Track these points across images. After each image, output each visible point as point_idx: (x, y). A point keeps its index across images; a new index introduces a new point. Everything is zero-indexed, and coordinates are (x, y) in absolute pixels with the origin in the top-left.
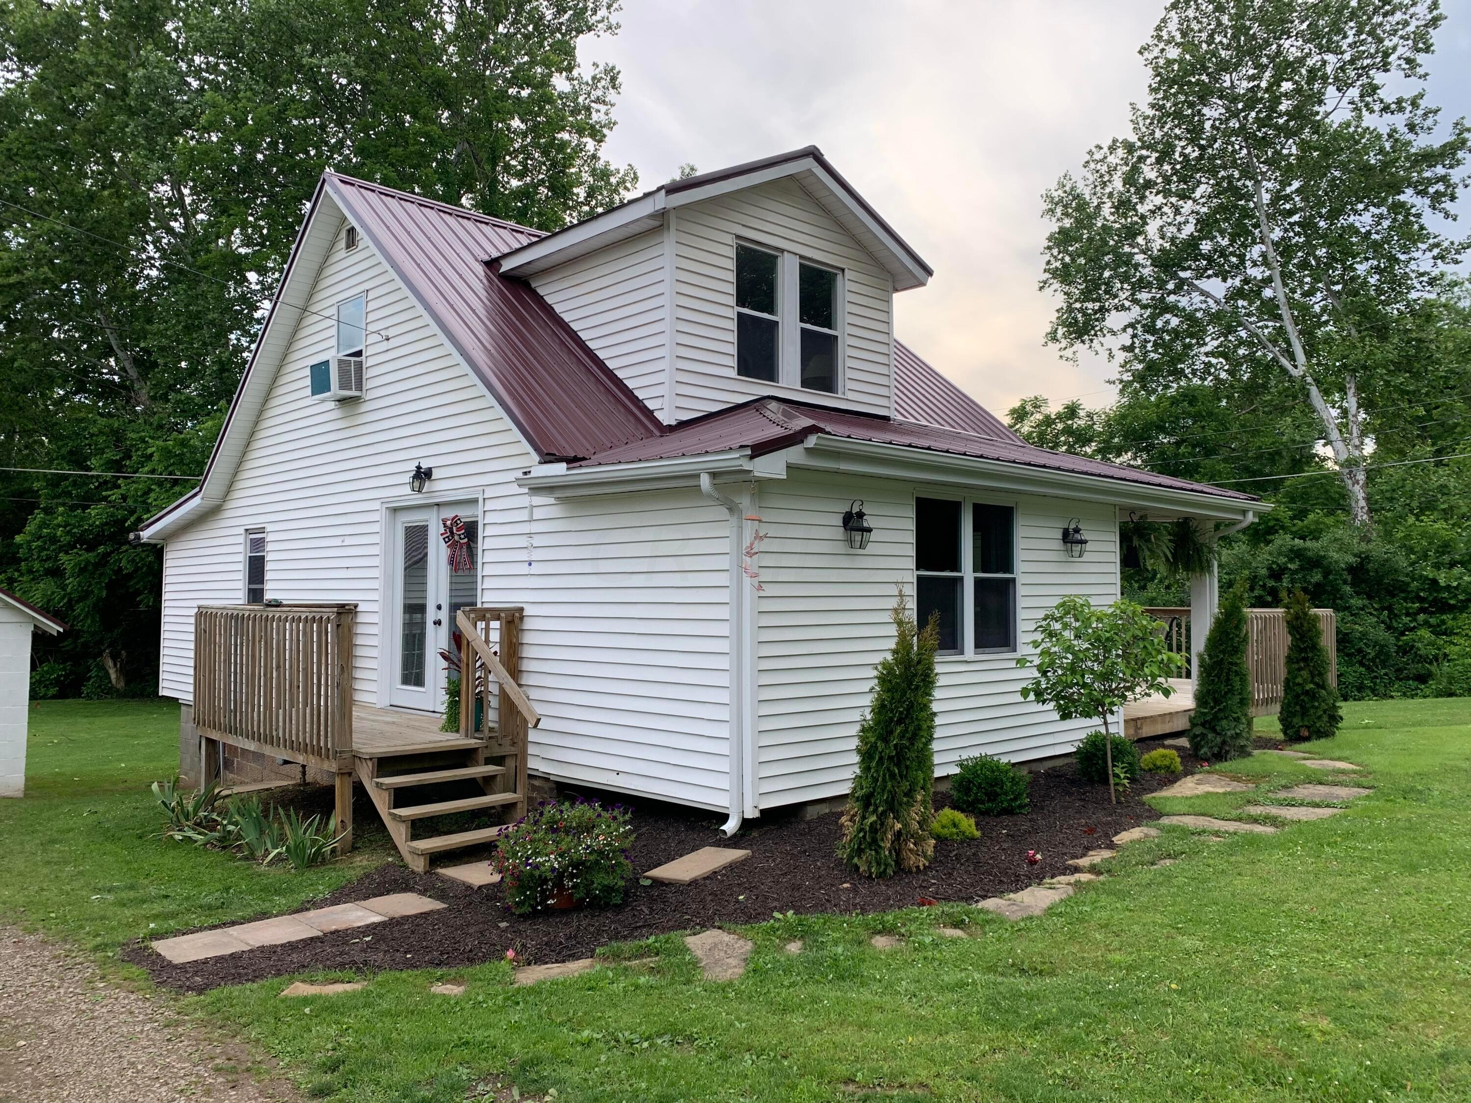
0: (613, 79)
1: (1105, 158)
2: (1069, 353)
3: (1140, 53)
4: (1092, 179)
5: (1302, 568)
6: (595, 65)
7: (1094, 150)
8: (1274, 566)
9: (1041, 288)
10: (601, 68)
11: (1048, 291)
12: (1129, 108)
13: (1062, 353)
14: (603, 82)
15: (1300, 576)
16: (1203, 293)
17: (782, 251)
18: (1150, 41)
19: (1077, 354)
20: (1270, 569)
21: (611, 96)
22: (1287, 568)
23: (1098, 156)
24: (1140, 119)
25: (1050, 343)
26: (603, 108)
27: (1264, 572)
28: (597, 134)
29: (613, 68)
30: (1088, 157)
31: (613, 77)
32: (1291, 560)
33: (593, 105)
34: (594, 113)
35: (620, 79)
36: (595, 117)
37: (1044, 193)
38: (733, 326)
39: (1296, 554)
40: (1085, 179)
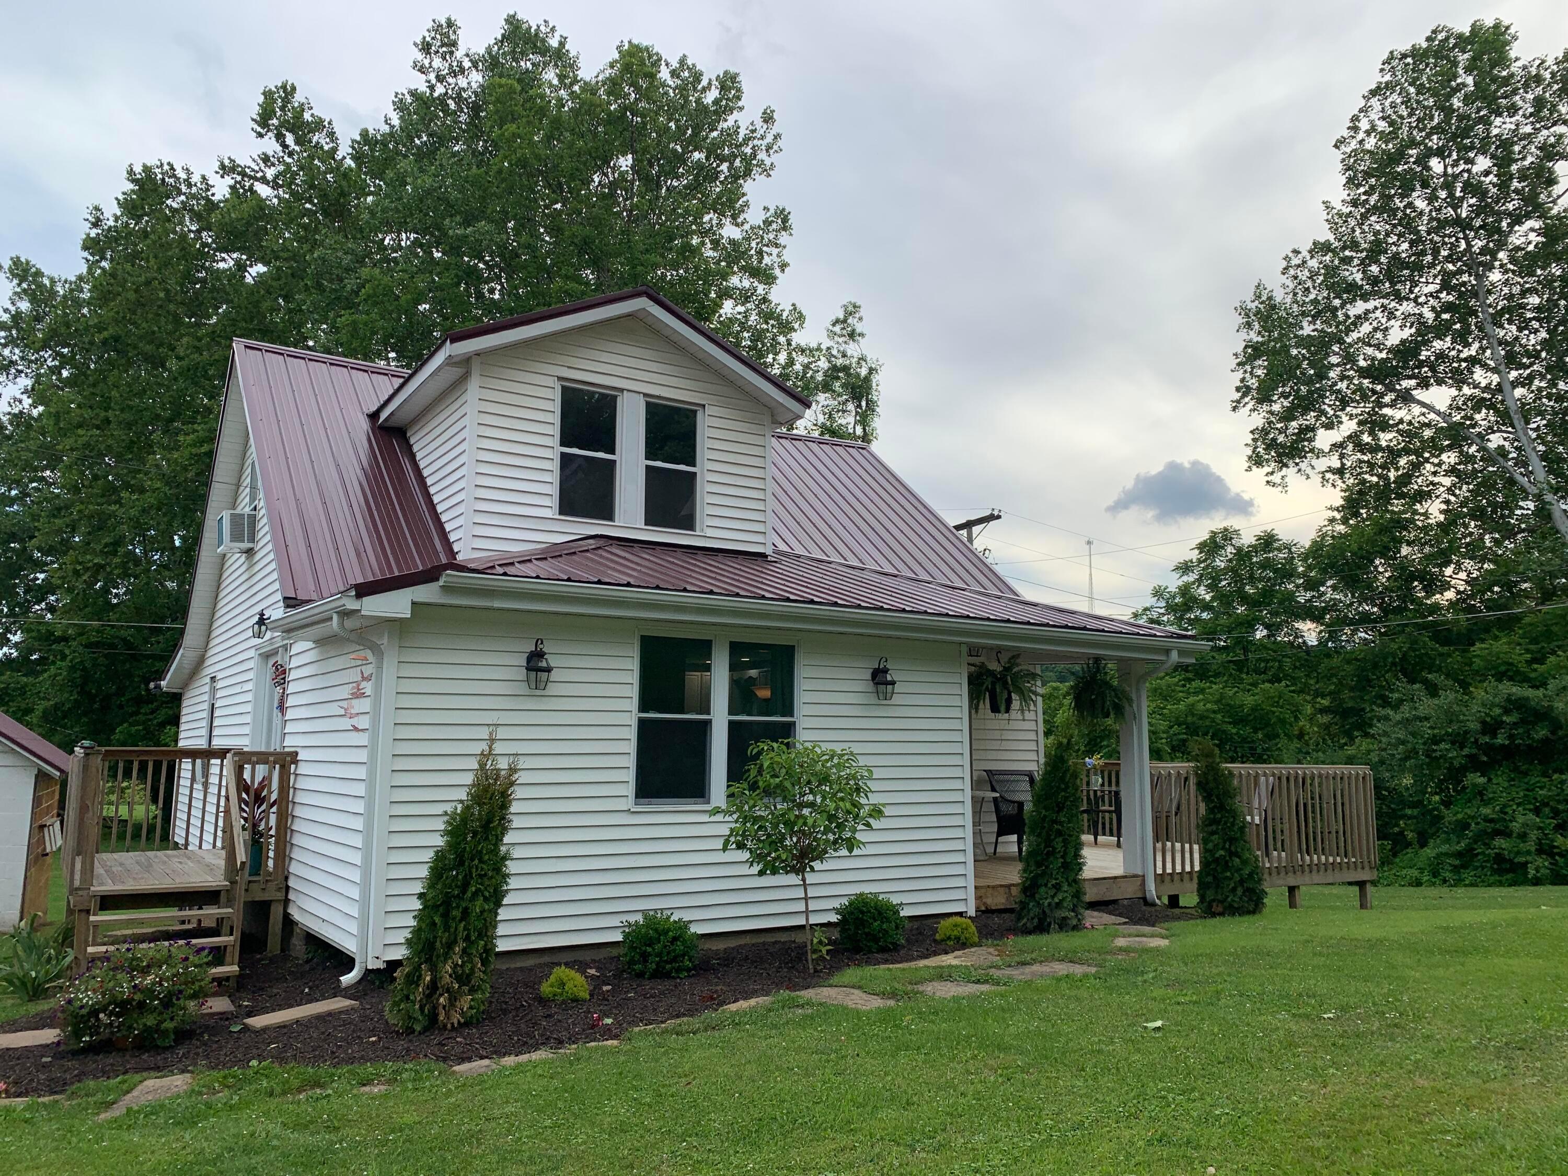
0: (785, 220)
1: (1304, 262)
2: (1276, 478)
3: (1336, 146)
4: (1292, 286)
5: (1523, 721)
6: (766, 209)
7: (1291, 255)
8: (1488, 719)
9: (1234, 409)
10: (772, 211)
11: (1244, 411)
12: (1323, 207)
13: (1270, 478)
14: (774, 226)
15: (1521, 731)
16: (1423, 404)
17: (622, 390)
18: (1346, 133)
19: (1287, 480)
20: (1484, 723)
21: (784, 238)
22: (1503, 722)
23: (1296, 261)
24: (1336, 217)
25: (1254, 468)
26: (775, 251)
27: (1474, 726)
28: (768, 278)
29: (784, 210)
30: (1284, 264)
31: (782, 219)
32: (1507, 712)
33: (765, 249)
34: (766, 256)
35: (792, 220)
36: (767, 260)
37: (1238, 305)
38: (555, 466)
39: (1514, 705)
40: (1284, 286)
